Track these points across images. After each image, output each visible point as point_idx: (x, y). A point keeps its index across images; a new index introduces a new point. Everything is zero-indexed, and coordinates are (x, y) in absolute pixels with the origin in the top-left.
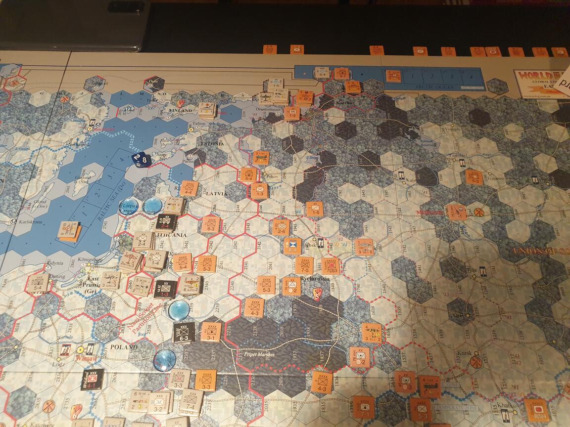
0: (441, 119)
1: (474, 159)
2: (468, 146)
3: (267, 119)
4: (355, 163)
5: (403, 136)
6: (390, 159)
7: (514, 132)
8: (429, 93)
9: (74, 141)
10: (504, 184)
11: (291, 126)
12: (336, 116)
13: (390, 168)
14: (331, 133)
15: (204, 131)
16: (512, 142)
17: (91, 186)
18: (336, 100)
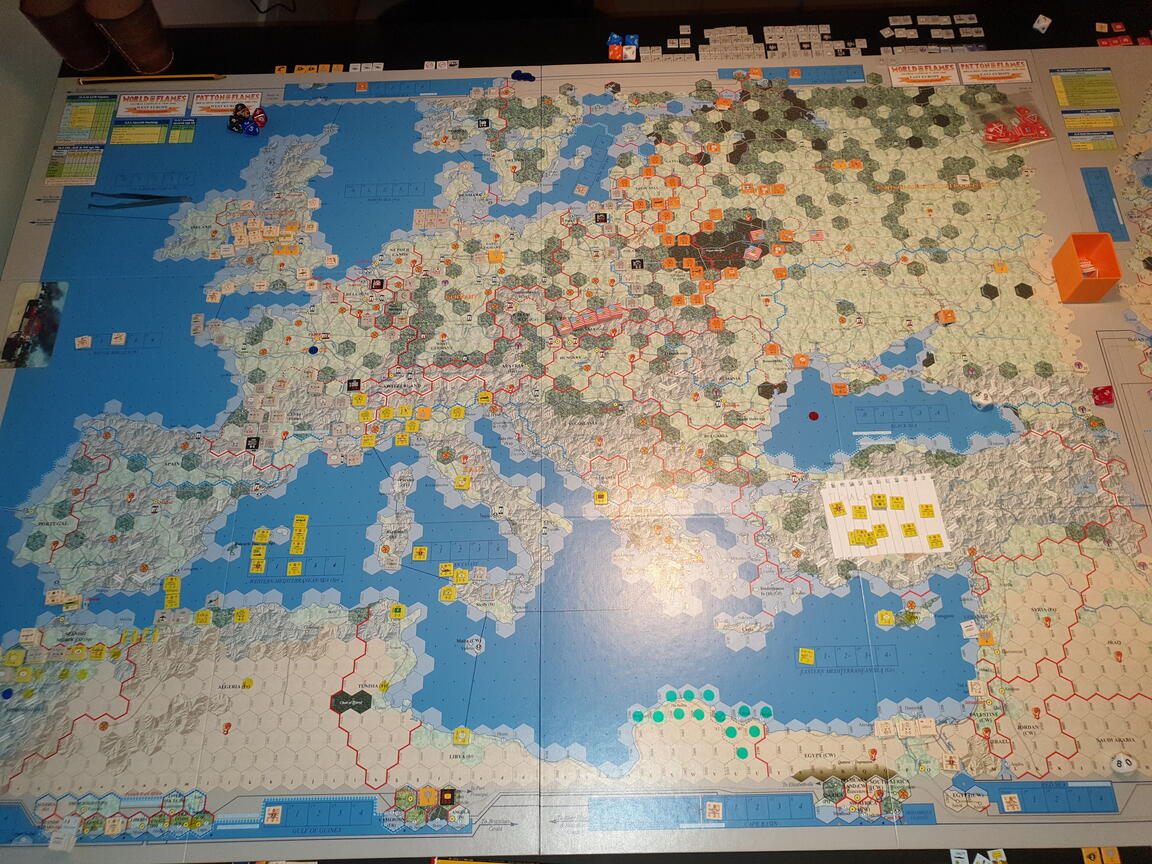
0: (831, 104)
1: (854, 131)
2: (850, 123)
3: (702, 110)
4: (769, 138)
5: (802, 118)
6: (794, 134)
7: (884, 112)
8: (822, 86)
9: (564, 131)
10: (874, 147)
11: (720, 114)
12: (753, 106)
13: (794, 140)
14: (750, 118)
15: (657, 120)
16: (882, 119)
17: (586, 161)
18: (752, 94)
